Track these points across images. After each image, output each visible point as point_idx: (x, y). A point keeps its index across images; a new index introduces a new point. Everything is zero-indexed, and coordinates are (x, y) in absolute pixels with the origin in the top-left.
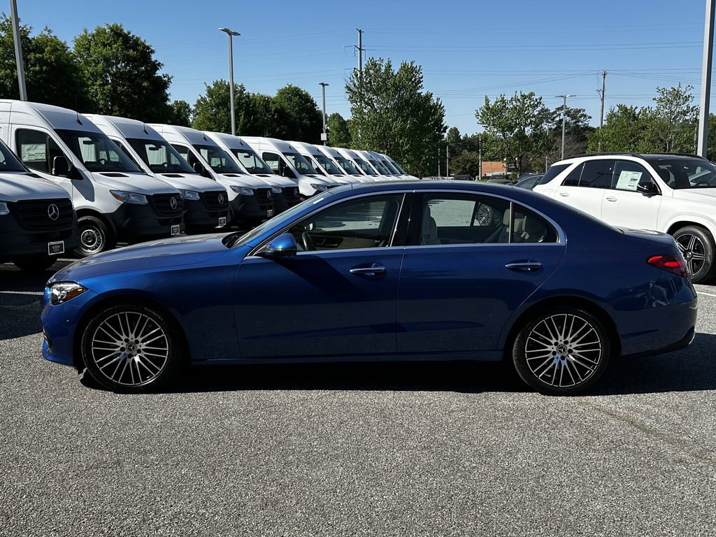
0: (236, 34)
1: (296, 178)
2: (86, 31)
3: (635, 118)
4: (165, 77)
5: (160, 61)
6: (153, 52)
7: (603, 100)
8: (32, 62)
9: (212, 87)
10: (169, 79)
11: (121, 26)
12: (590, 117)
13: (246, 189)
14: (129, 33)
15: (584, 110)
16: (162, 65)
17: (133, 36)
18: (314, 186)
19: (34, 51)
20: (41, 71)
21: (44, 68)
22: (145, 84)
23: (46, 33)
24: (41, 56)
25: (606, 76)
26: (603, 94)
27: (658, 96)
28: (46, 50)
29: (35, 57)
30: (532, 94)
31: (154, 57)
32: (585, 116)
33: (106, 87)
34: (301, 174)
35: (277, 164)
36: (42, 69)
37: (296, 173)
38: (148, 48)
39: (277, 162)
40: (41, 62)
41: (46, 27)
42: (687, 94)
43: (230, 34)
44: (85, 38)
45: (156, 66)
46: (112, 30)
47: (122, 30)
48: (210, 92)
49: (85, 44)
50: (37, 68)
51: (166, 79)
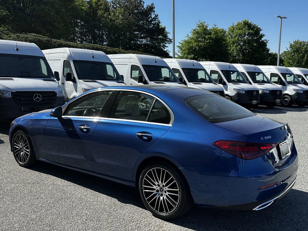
0: (284, 18)
1: (286, 86)
2: (233, 24)
4: (265, 41)
5: (264, 34)
6: (261, 30)
8: (207, 39)
9: (293, 43)
10: (267, 41)
11: (248, 20)
13: (241, 90)
14: (251, 23)
16: (265, 35)
17: (253, 24)
18: (294, 90)
19: (208, 34)
20: (209, 43)
21: (211, 41)
22: (255, 44)
23: (214, 26)
24: (210, 36)
28: (212, 33)
29: (208, 37)
31: (261, 32)
33: (238, 47)
34: (289, 84)
35: (277, 79)
36: (210, 41)
37: (286, 83)
38: (259, 28)
39: (277, 78)
40: (210, 38)
41: (214, 24)
43: (281, 18)
44: (233, 27)
45: (262, 36)
46: (244, 22)
47: (248, 22)
48: (291, 46)
49: (232, 30)
50: (208, 41)
51: (266, 41)
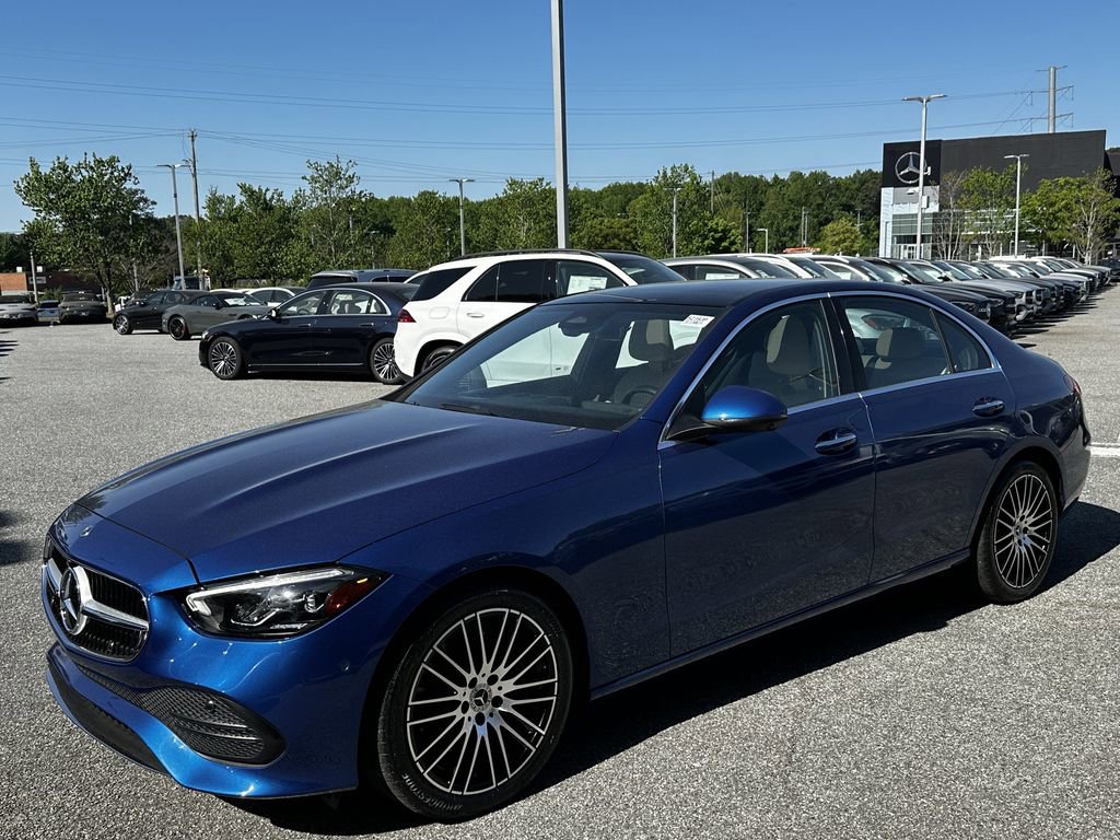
3: (268, 207)
7: (194, 175)
12: (154, 203)
15: (143, 192)
25: (196, 139)
26: (194, 166)
27: (310, 173)
30: (113, 160)
32: (146, 200)
42: (350, 173)
